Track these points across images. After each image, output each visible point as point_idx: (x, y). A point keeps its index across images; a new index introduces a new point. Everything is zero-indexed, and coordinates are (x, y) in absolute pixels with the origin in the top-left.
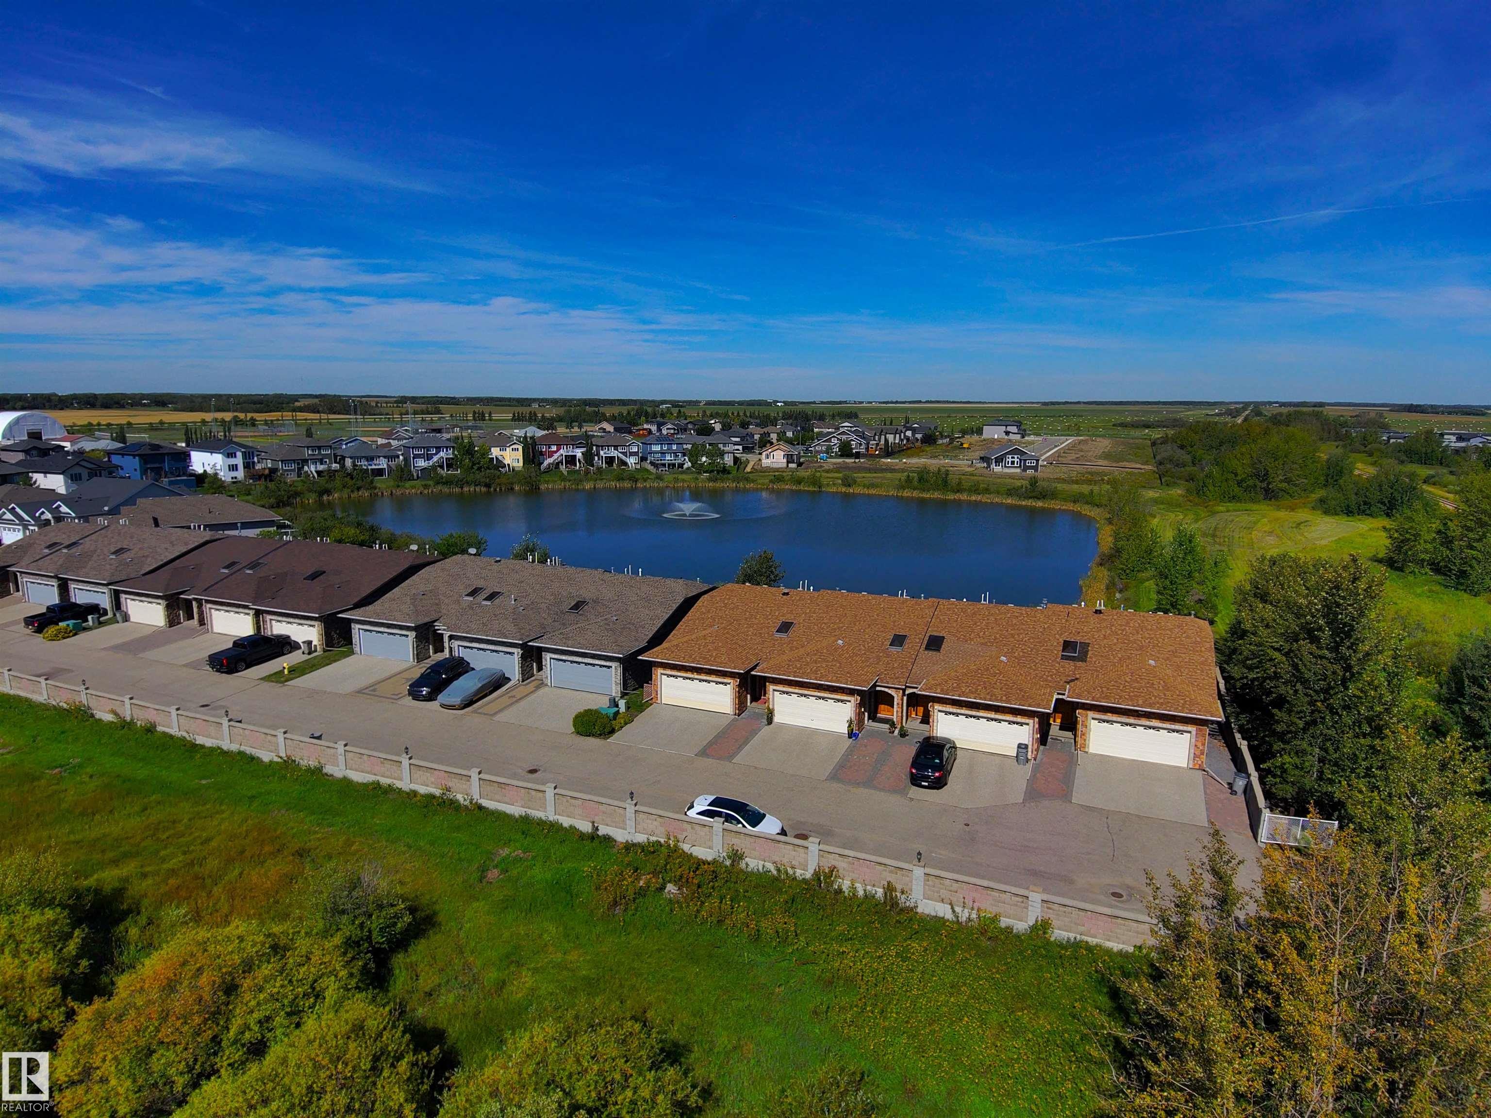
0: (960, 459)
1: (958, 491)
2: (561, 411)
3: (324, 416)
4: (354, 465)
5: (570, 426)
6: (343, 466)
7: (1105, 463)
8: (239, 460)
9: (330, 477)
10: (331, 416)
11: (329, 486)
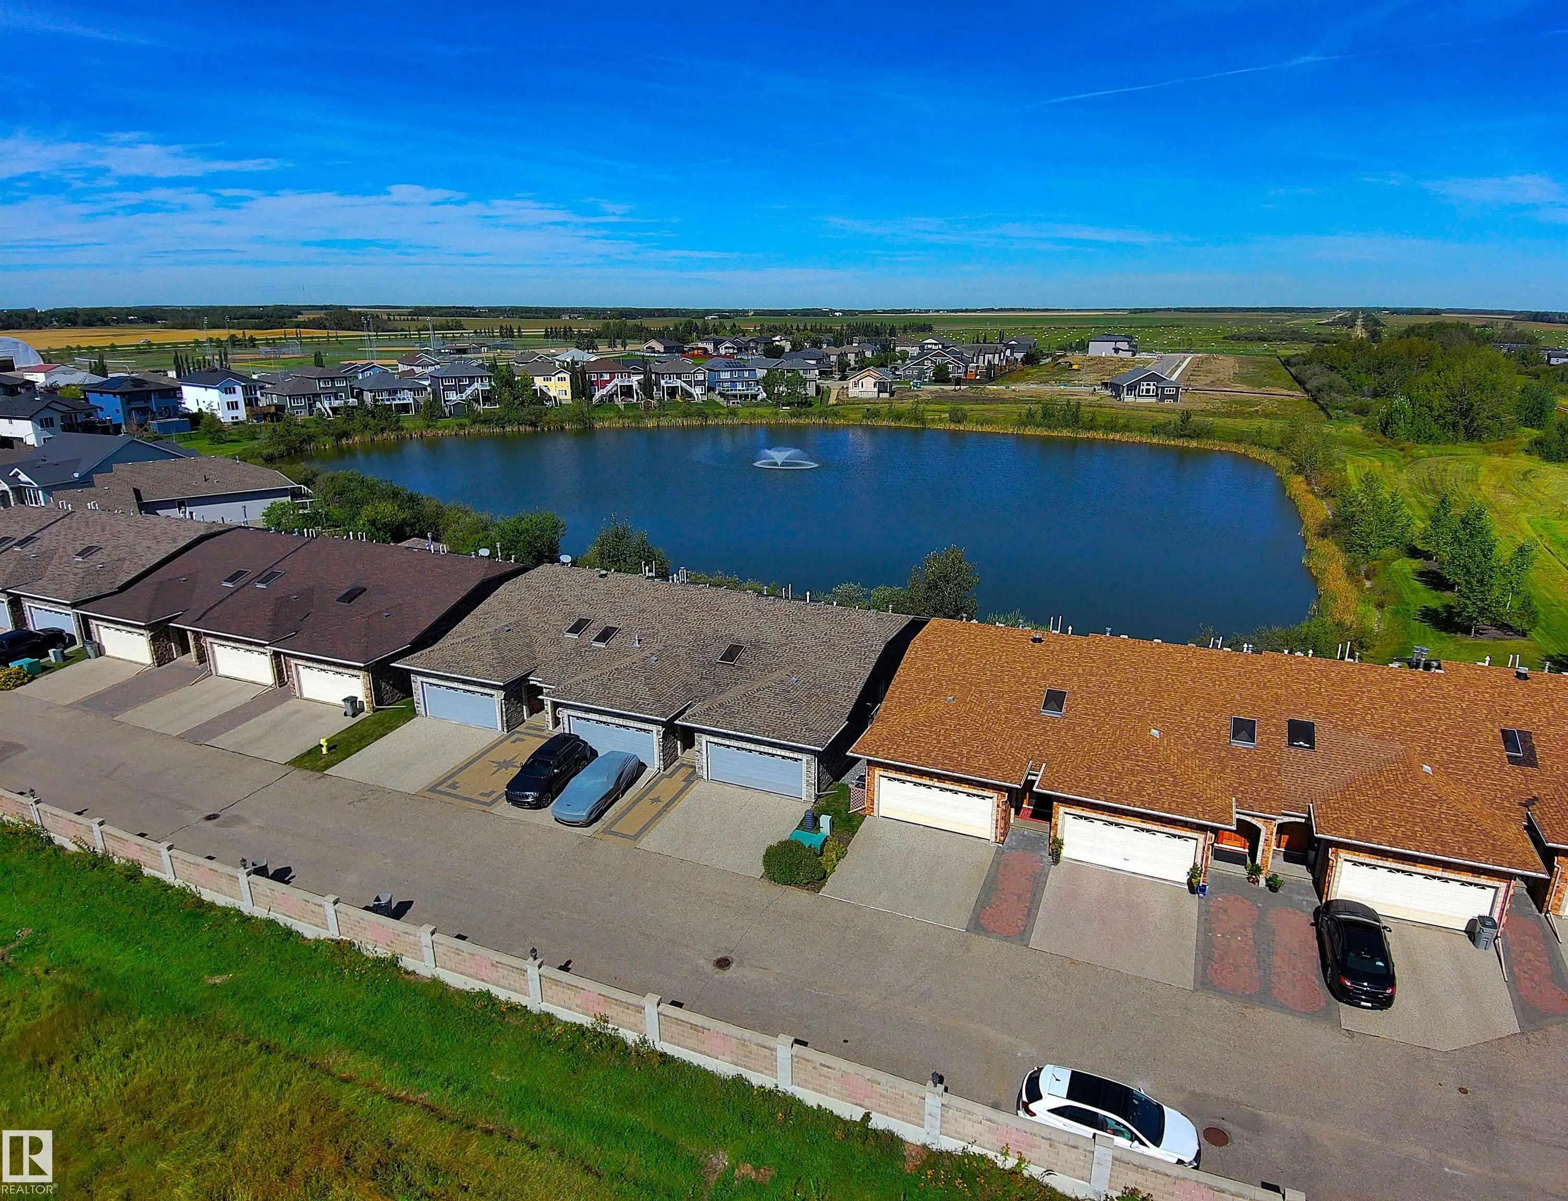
0: (1075, 385)
1: (1091, 428)
2: (598, 325)
3: (333, 333)
4: (375, 400)
5: (612, 345)
6: (362, 402)
7: (1244, 388)
8: (239, 396)
9: (348, 415)
10: (341, 333)
11: (346, 427)
